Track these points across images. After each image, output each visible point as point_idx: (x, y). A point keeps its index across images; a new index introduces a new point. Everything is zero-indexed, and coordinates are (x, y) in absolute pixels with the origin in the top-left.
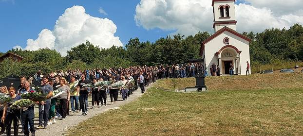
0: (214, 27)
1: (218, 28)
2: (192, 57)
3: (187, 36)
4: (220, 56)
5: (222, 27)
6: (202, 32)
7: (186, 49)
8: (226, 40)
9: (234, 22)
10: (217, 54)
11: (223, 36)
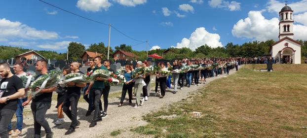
0: (279, 37)
1: (281, 38)
2: (263, 53)
3: (261, 42)
4: (282, 53)
5: (284, 37)
6: (270, 40)
7: (260, 49)
8: (286, 44)
9: (292, 34)
10: (280, 52)
11: (285, 42)
